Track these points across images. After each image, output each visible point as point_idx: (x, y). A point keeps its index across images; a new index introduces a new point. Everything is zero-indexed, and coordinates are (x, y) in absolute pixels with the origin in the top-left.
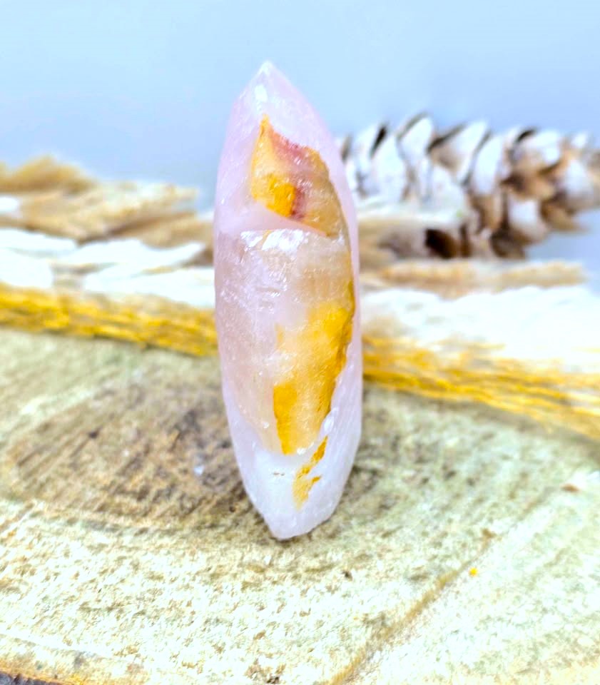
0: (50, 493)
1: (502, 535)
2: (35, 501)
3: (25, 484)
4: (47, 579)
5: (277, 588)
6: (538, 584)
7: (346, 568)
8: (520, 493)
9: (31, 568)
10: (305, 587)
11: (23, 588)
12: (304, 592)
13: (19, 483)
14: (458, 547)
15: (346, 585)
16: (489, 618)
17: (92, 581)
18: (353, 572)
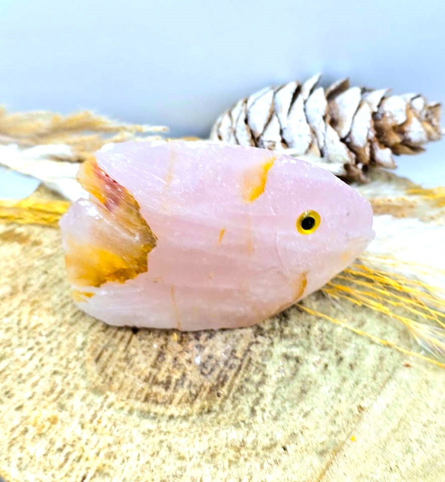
0: (116, 385)
1: (369, 408)
2: (108, 393)
3: (101, 380)
4: (123, 461)
5: (248, 464)
6: (388, 448)
7: (284, 444)
8: (379, 374)
9: (114, 454)
10: (262, 461)
11: (111, 472)
12: (262, 466)
13: (98, 379)
14: (345, 423)
15: (284, 458)
16: (361, 475)
17: (148, 463)
18: (288, 447)
